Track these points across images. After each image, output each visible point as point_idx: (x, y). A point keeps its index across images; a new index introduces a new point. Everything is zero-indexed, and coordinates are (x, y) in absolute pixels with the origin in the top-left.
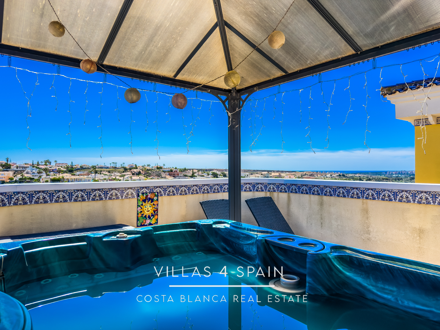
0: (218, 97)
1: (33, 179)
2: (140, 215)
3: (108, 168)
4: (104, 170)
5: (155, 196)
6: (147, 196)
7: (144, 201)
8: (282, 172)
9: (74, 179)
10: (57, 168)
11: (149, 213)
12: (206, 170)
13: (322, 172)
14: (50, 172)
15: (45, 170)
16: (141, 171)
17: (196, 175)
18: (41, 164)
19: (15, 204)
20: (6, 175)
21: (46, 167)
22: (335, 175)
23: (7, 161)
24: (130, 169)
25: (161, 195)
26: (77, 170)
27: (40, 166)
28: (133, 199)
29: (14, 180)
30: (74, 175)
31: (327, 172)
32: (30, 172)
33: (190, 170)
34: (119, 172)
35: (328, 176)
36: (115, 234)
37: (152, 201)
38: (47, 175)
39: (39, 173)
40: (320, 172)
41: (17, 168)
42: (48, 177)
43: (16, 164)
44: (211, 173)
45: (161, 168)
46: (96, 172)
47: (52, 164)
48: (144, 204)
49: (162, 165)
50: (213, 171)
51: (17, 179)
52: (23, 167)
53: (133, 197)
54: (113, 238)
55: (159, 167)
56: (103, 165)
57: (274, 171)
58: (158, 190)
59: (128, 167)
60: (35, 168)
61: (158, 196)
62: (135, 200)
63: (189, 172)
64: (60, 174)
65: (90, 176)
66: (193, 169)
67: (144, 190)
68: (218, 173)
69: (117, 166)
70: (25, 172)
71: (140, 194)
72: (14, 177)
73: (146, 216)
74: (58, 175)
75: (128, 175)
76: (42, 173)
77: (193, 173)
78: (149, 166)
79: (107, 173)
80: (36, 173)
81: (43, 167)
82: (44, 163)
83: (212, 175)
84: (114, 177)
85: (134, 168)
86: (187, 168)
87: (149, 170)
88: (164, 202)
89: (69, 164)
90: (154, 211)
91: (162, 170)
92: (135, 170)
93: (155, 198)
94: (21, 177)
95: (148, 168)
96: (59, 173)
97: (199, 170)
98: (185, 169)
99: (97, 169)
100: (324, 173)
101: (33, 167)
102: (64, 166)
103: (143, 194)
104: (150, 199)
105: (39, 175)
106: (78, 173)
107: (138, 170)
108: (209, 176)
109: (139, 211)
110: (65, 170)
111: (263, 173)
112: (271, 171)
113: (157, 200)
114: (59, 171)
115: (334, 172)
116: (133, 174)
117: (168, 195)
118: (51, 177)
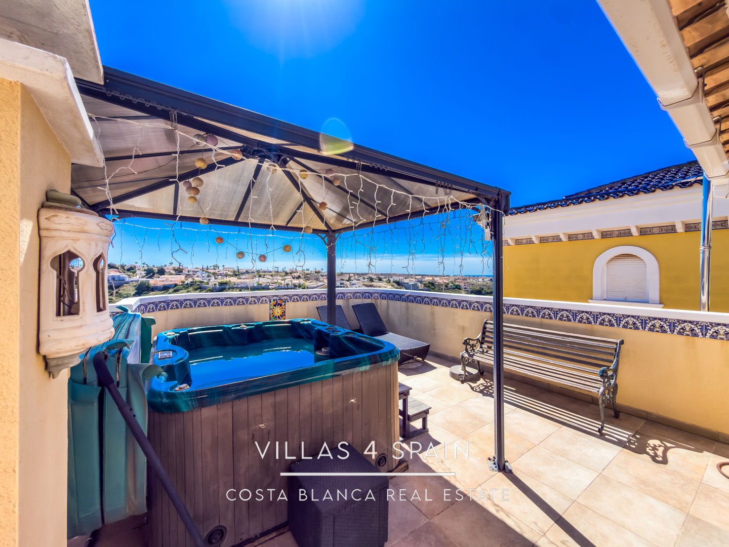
0: (319, 236)
1: (203, 282)
2: (272, 316)
3: (270, 272)
4: (267, 274)
5: (283, 302)
6: (277, 302)
7: (275, 305)
8: (436, 276)
9: (240, 282)
10: (225, 272)
11: (279, 314)
12: (363, 274)
13: (474, 276)
14: (218, 276)
15: (214, 274)
16: (301, 275)
17: (352, 278)
18: (210, 268)
19: (185, 307)
20: (179, 278)
21: (214, 271)
22: (486, 280)
23: (180, 266)
24: (291, 273)
25: (288, 301)
26: (243, 274)
27: (209, 271)
28: (267, 304)
29: (186, 283)
30: (240, 278)
31: (479, 276)
32: (200, 276)
33: (347, 274)
34: (281, 276)
35: (479, 280)
36: (239, 326)
37: (281, 305)
38: (216, 279)
39: (208, 276)
40: (473, 276)
41: (188, 272)
42: (216, 280)
43: (187, 268)
44: (366, 277)
45: (319, 272)
46: (260, 276)
47: (220, 269)
48: (275, 308)
49: (320, 270)
50: (370, 275)
51: (189, 283)
52: (193, 271)
53: (267, 303)
54: (239, 328)
55: (317, 271)
56: (266, 269)
57: (428, 276)
58: (285, 298)
59: (289, 272)
60: (204, 272)
61: (285, 302)
62: (267, 305)
63: (346, 276)
64: (228, 277)
65: (254, 280)
66: (349, 274)
67: (275, 298)
68: (373, 277)
69: (279, 270)
70: (196, 276)
71: (272, 301)
72: (186, 280)
73: (276, 317)
74: (225, 278)
75: (288, 278)
76: (211, 276)
77: (350, 277)
78: (308, 270)
79: (270, 277)
80: (205, 276)
81: (212, 271)
82: (212, 268)
83: (368, 279)
84: (276, 281)
85: (295, 272)
86: (344, 272)
87: (308, 274)
88: (290, 306)
89: (236, 269)
90: (283, 313)
91: (320, 274)
92: (295, 274)
93: (283, 304)
94: (192, 280)
95: (307, 272)
96: (226, 276)
97: (354, 274)
98: (342, 273)
99: (260, 273)
100: (476, 277)
101: (203, 271)
102: (230, 270)
103: (274, 300)
104: (279, 304)
105: (208, 278)
106: (243, 277)
107: (298, 274)
108: (365, 280)
109: (271, 313)
110: (232, 274)
111: (417, 277)
112: (425, 275)
113: (285, 305)
114: (226, 275)
115: (487, 276)
116: (294, 278)
117: (293, 301)
118: (219, 281)
